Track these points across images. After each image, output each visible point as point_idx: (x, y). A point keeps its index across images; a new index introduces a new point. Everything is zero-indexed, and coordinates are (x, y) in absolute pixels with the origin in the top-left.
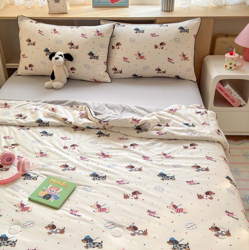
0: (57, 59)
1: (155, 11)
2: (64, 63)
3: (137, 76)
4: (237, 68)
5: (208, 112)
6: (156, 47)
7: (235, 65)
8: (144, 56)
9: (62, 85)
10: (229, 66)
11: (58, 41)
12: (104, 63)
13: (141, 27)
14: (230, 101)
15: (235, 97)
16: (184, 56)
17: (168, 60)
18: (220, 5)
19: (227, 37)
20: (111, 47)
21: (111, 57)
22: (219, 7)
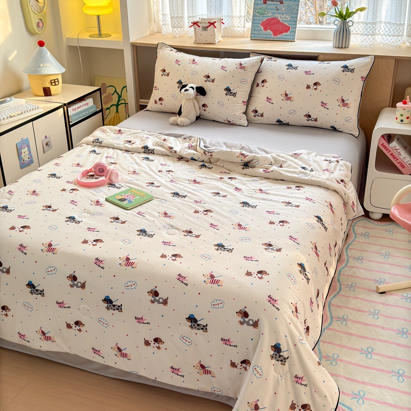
0: (186, 90)
2: (195, 98)
3: (281, 122)
6: (308, 87)
7: (408, 118)
8: (292, 97)
9: (188, 124)
10: (400, 118)
11: (193, 73)
12: (243, 102)
13: (294, 63)
14: (398, 165)
15: (405, 161)
16: (343, 101)
17: (321, 104)
20: (254, 84)
21: (254, 97)
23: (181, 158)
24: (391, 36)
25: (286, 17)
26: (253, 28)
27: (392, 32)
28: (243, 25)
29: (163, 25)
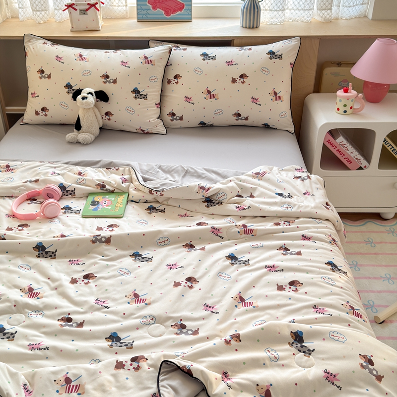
0: (84, 98)
1: (232, 28)
2: (95, 106)
3: (205, 124)
4: (355, 112)
5: (312, 176)
6: (234, 81)
8: (216, 94)
9: (93, 139)
11: (85, 72)
12: (156, 104)
13: (211, 51)
16: (275, 94)
17: (251, 100)
18: (328, 19)
19: (340, 66)
20: (166, 81)
21: (167, 96)
22: (328, 22)
24: (301, 10)
26: (139, 7)
27: (303, 6)
28: (125, 4)
29: (20, 8)
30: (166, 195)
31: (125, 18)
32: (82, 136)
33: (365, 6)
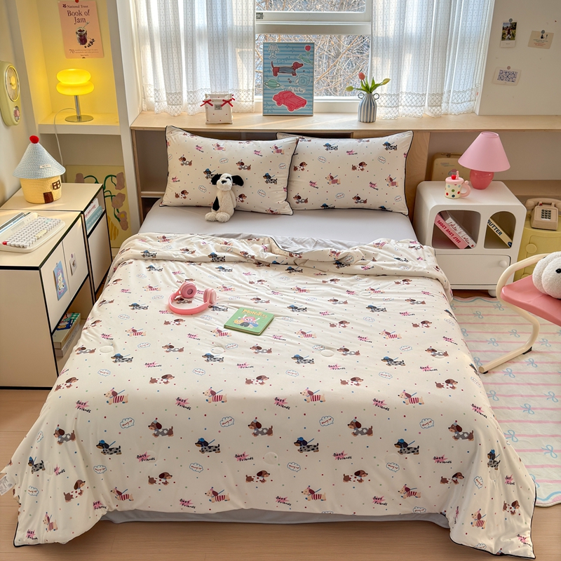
0: (223, 182)
1: (350, 122)
3: (327, 206)
4: (462, 197)
5: (425, 247)
6: (354, 168)
7: (459, 193)
8: (338, 179)
9: (229, 218)
11: (222, 160)
12: (284, 188)
13: (333, 142)
14: (454, 241)
15: (460, 235)
16: (391, 180)
17: (369, 185)
18: (438, 115)
19: (449, 157)
20: (293, 168)
21: (293, 181)
22: (438, 117)
23: (259, 264)
24: (413, 106)
25: (301, 89)
26: (265, 103)
27: (415, 103)
28: (251, 99)
29: (156, 102)
30: (304, 257)
31: (250, 112)
32: (220, 215)
33: (472, 103)
